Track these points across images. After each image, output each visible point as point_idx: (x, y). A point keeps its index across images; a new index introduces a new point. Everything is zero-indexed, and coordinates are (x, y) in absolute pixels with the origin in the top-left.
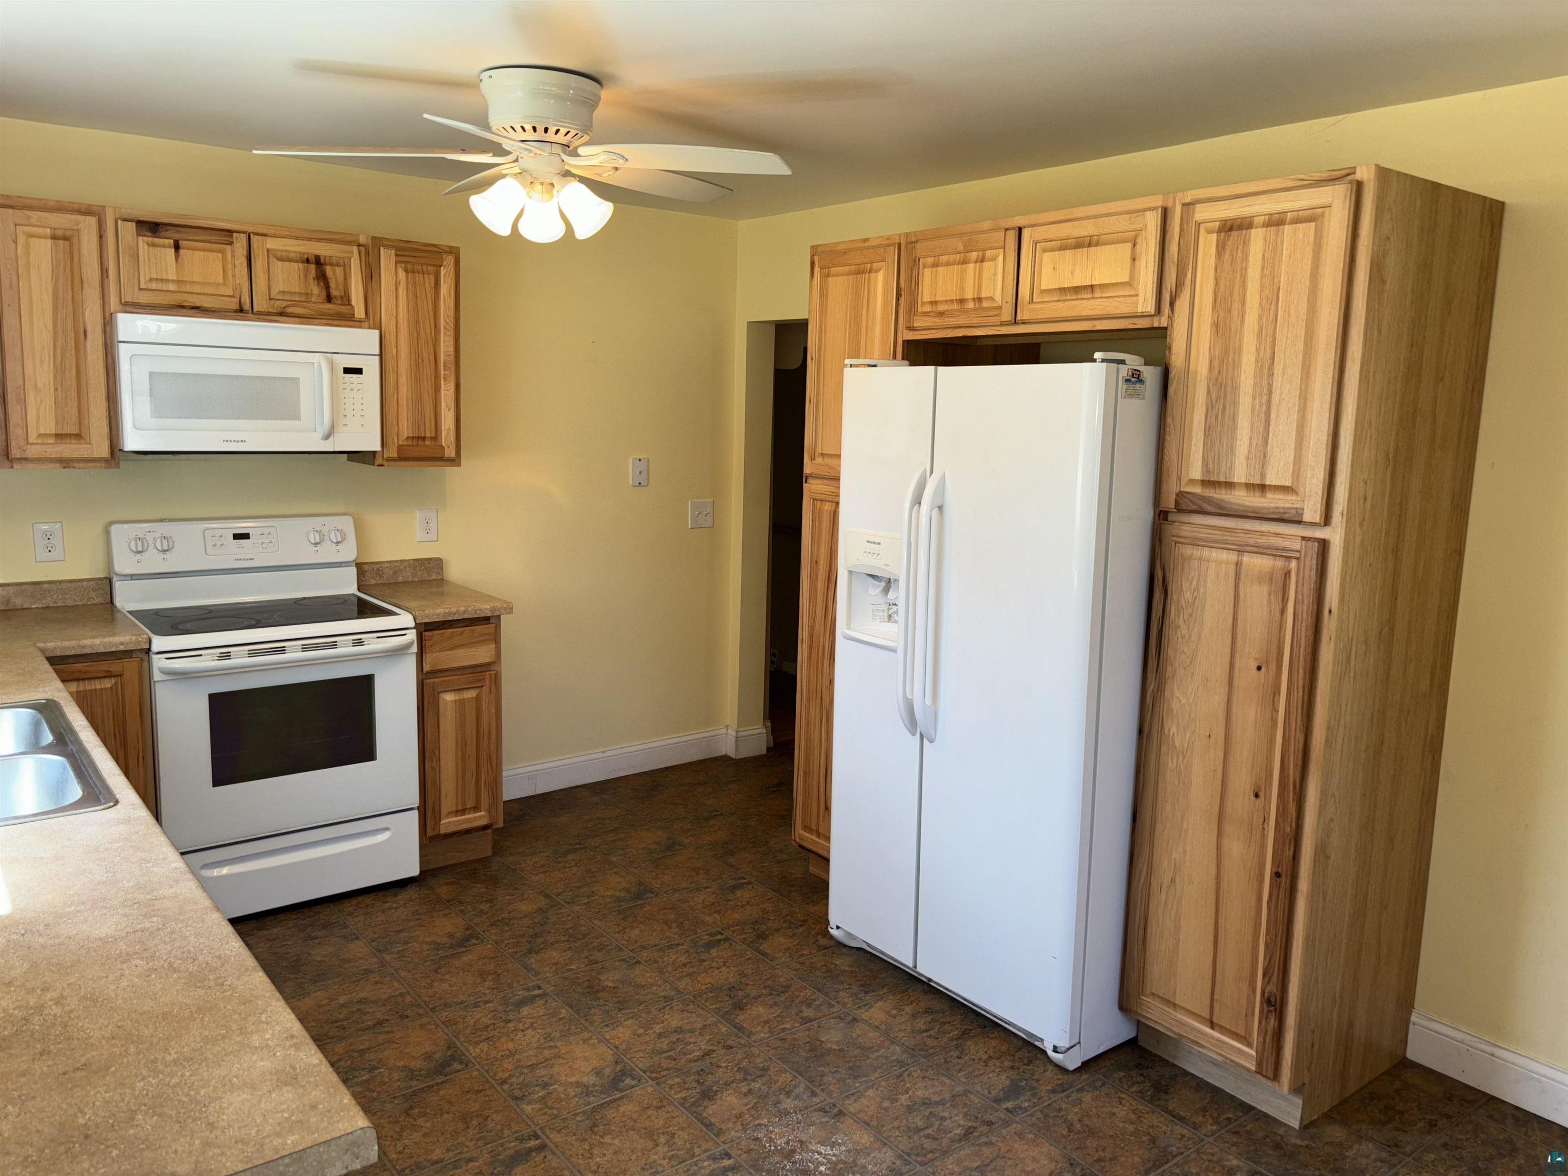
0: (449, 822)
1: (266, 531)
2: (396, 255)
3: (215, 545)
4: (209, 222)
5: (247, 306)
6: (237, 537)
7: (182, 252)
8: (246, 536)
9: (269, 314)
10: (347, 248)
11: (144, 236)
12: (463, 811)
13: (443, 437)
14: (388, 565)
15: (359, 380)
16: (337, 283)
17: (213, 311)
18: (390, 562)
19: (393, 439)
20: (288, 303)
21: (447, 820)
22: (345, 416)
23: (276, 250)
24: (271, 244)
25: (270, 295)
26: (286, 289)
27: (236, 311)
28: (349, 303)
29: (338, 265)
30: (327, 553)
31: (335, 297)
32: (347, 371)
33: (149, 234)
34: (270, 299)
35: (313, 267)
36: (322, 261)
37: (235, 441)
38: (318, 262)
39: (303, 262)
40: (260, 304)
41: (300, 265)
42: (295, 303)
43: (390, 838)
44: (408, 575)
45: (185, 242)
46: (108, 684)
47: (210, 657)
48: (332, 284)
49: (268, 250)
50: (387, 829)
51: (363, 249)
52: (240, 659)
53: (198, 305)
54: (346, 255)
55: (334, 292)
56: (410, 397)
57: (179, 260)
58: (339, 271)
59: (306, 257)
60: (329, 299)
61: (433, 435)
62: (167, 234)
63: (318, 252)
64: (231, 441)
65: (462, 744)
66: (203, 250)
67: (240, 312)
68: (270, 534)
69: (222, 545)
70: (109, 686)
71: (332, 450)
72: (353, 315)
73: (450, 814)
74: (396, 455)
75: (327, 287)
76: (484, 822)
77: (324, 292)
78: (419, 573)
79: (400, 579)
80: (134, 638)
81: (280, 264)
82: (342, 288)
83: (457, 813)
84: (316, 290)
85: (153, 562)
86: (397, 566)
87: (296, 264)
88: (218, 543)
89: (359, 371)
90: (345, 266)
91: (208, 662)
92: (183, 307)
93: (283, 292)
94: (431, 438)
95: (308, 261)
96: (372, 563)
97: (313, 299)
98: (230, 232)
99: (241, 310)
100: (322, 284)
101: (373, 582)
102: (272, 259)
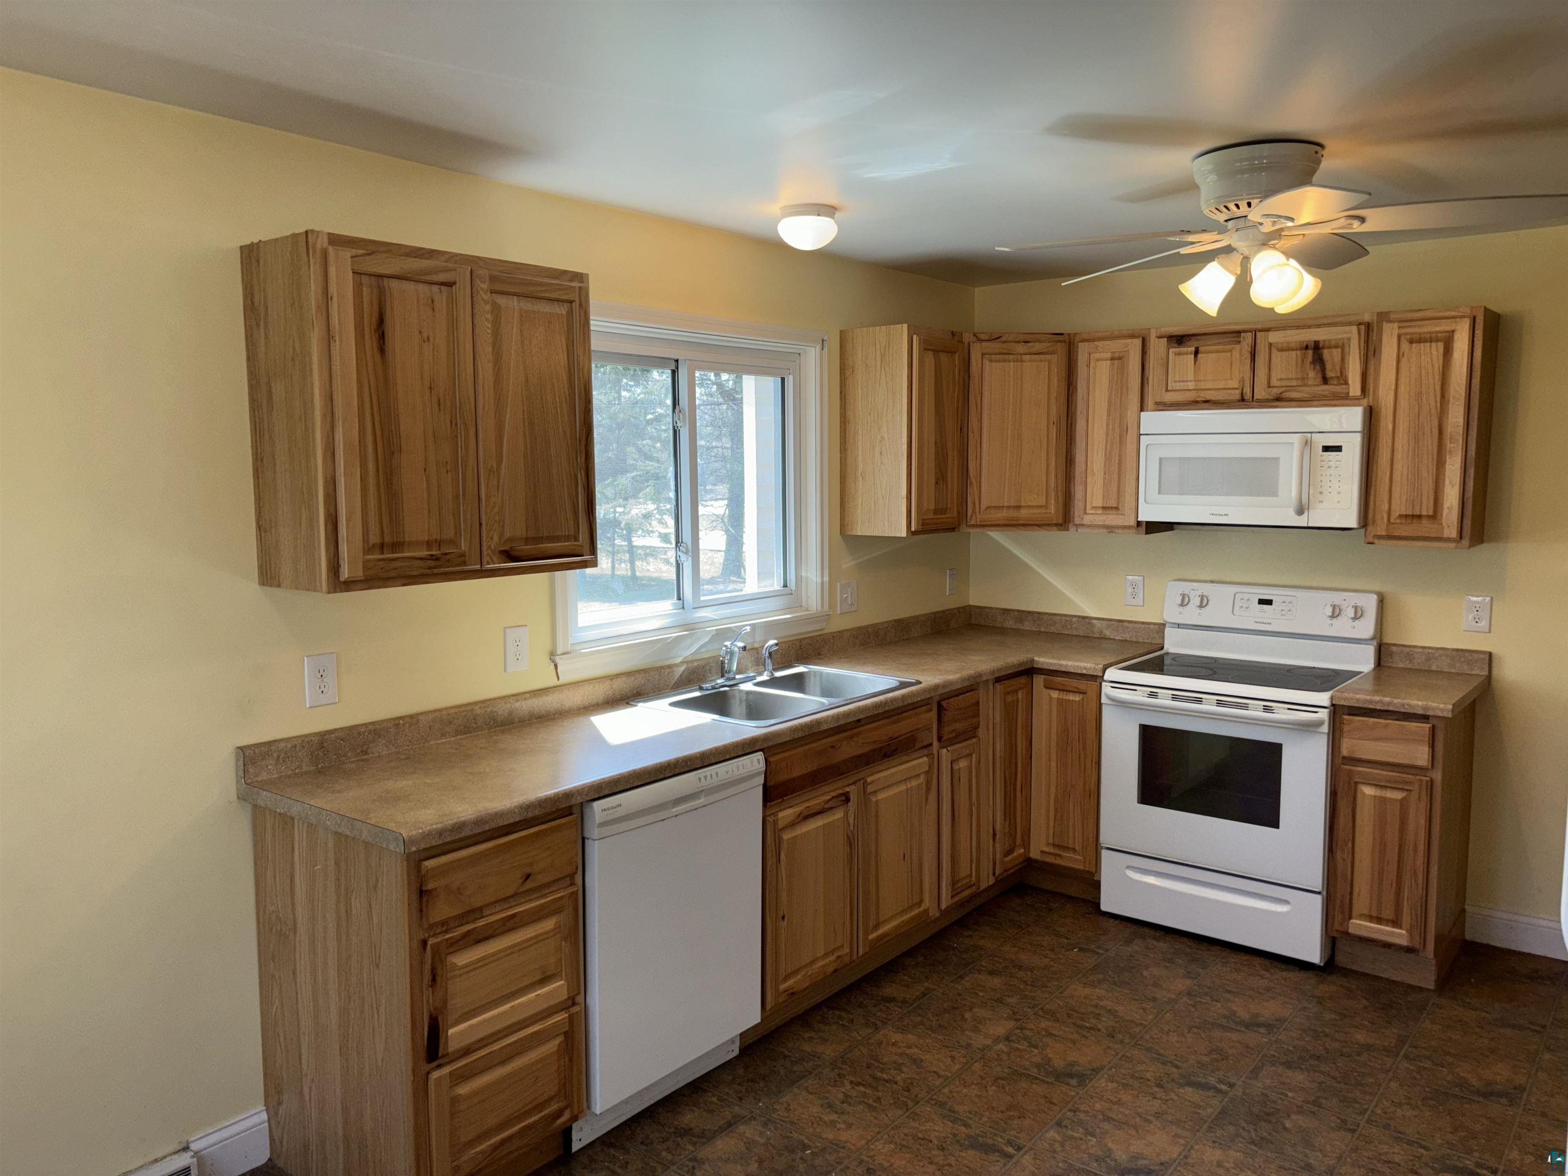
0: (1360, 925)
1: (1288, 599)
2: (1399, 328)
3: (1241, 607)
4: (1226, 327)
5: (1248, 396)
6: (1262, 602)
7: (1199, 356)
8: (1269, 602)
9: (1267, 400)
10: (1347, 328)
11: (1173, 347)
12: (1379, 920)
13: (1444, 514)
14: (1420, 650)
15: (1338, 458)
16: (1334, 366)
17: (1223, 403)
18: (1424, 648)
19: (1382, 517)
20: (1284, 389)
21: (1358, 922)
22: (1321, 493)
23: (1277, 343)
24: (1274, 337)
25: (1269, 383)
26: (1283, 377)
27: (1239, 401)
28: (1346, 383)
29: (1336, 347)
30: (1344, 627)
31: (1331, 378)
32: (1326, 449)
33: (1176, 345)
34: (1269, 387)
35: (1310, 353)
36: (1321, 345)
37: (1220, 515)
38: (1317, 347)
39: (1301, 349)
40: (1260, 393)
41: (1299, 352)
42: (1290, 388)
43: (1285, 912)
44: (1444, 665)
45: (1203, 348)
46: (1077, 698)
47: (1141, 693)
48: (1328, 366)
49: (1270, 345)
50: (1286, 902)
51: (1363, 327)
52: (1165, 700)
53: (1208, 398)
54: (1345, 336)
55: (1330, 374)
56: (1405, 473)
57: (1197, 363)
58: (1337, 353)
59: (1305, 344)
60: (1325, 380)
61: (1431, 513)
62: (1189, 343)
63: (1316, 338)
64: (1216, 515)
65: (1381, 846)
66: (1217, 352)
67: (1243, 402)
68: (1291, 603)
69: (1247, 608)
70: (1077, 699)
71: (1305, 525)
72: (1348, 393)
73: (1362, 916)
74: (1384, 533)
75: (1323, 369)
76: (1404, 942)
77: (1320, 375)
78: (1458, 665)
79: (1434, 668)
80: (1093, 666)
81: (1279, 354)
82: (1338, 368)
83: (1371, 918)
84: (1313, 375)
85: (1192, 615)
86: (1432, 653)
87: (1294, 352)
88: (1245, 606)
89: (1338, 449)
90: (1342, 346)
91: (1139, 696)
92: (1197, 402)
93: (1281, 379)
94: (1429, 517)
95: (1307, 348)
96: (1404, 646)
97: (1310, 382)
98: (1239, 332)
99: (1243, 399)
100: (1318, 367)
101: (1401, 665)
102: (1274, 351)
